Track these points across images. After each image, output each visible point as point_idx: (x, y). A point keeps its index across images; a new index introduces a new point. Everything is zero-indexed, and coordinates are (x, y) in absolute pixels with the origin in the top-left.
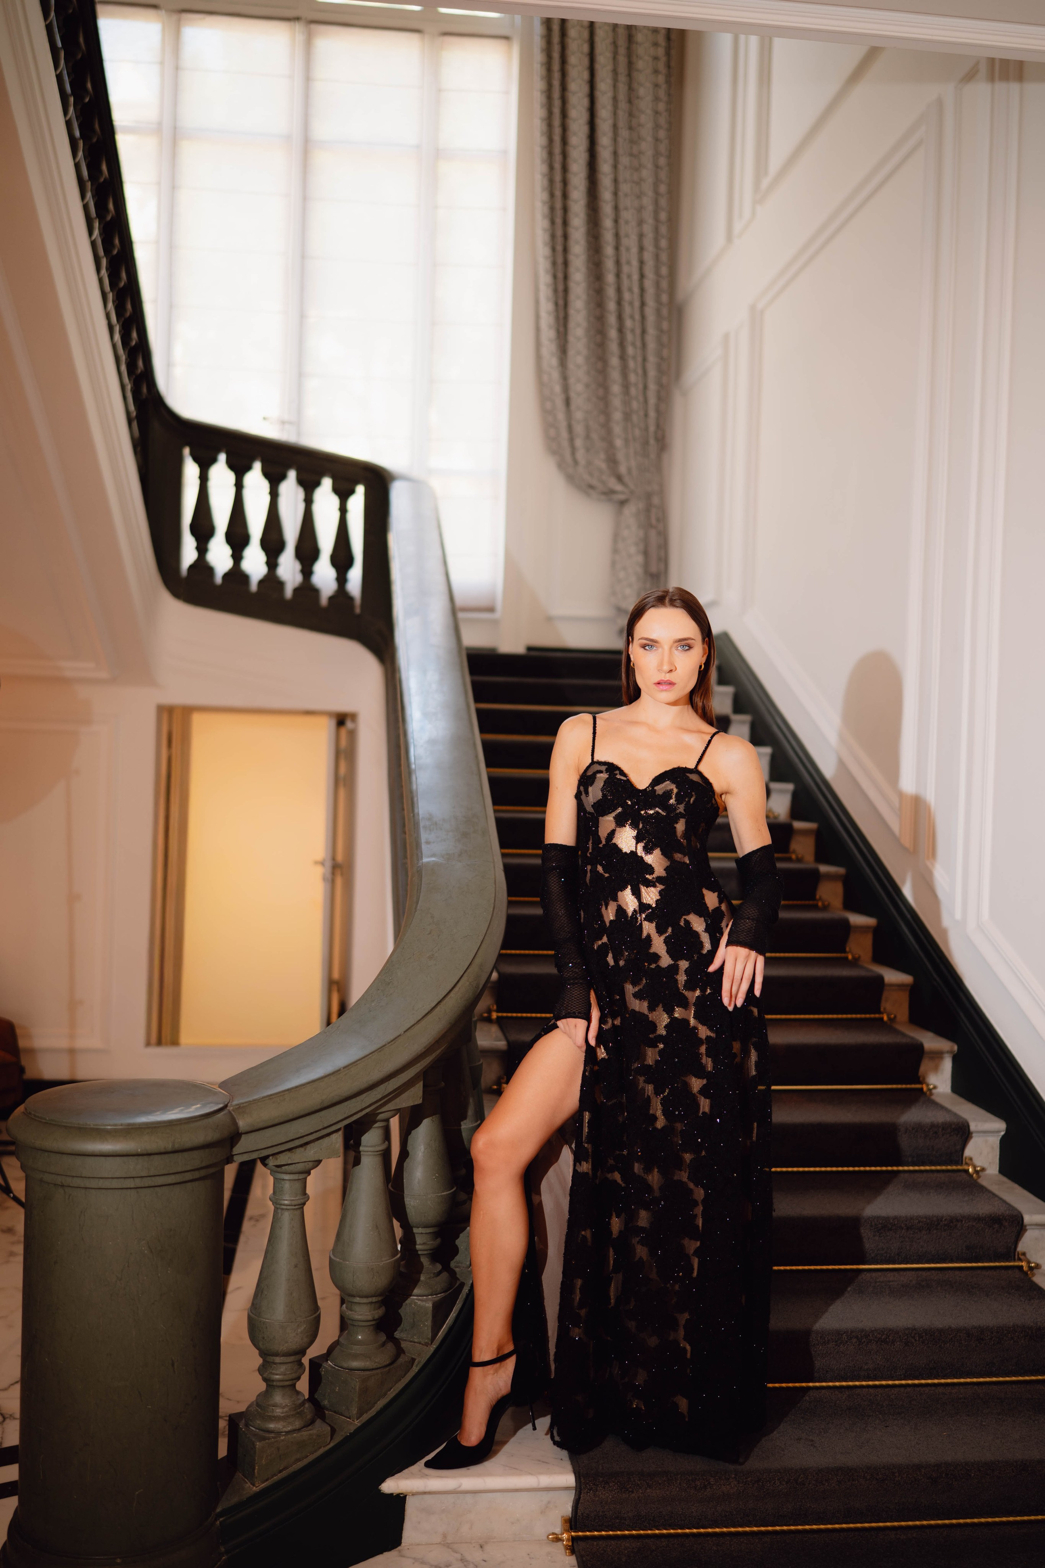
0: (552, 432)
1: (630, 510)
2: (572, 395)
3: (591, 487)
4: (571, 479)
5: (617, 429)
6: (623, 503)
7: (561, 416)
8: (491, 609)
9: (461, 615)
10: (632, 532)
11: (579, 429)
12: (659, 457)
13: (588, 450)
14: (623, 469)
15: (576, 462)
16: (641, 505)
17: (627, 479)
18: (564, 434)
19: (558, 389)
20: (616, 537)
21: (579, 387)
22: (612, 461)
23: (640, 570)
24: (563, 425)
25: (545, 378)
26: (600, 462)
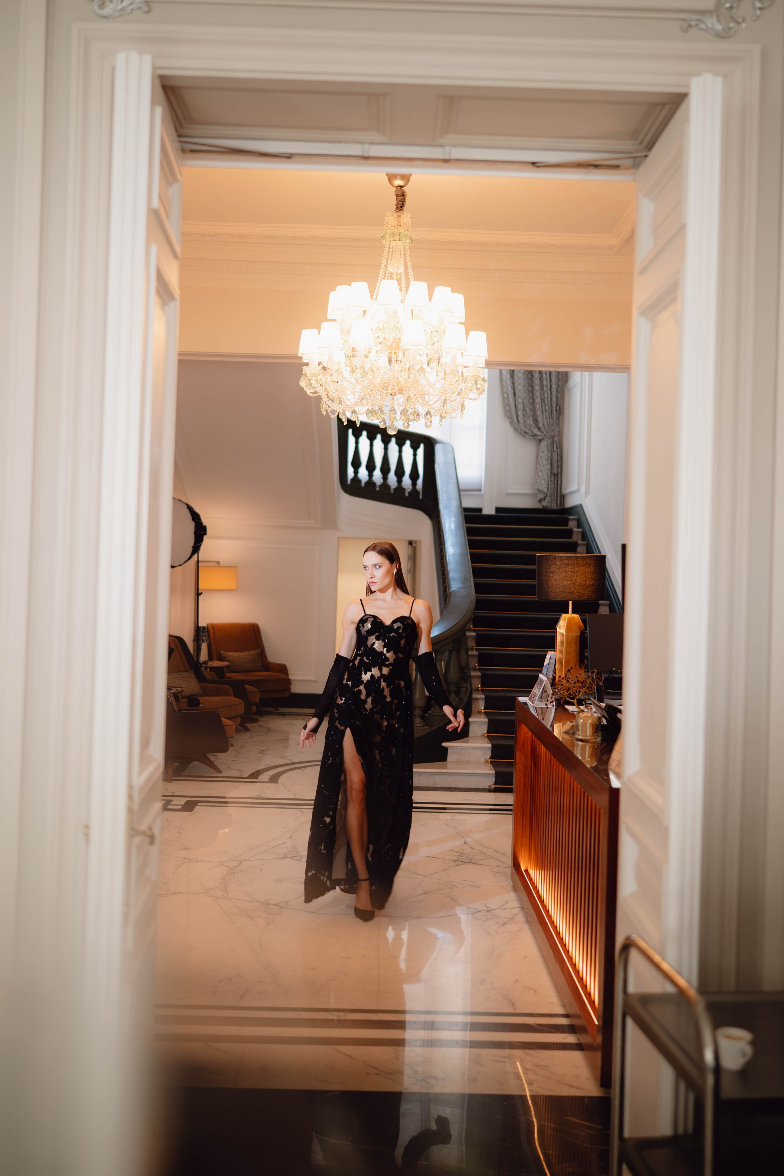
0: (507, 408)
1: (544, 444)
2: (517, 391)
3: (526, 433)
4: (516, 429)
5: (538, 406)
6: (541, 440)
7: (512, 401)
8: (480, 490)
9: (462, 493)
10: (545, 454)
11: (520, 407)
12: (558, 419)
13: (524, 416)
14: (541, 425)
15: (518, 422)
16: (549, 442)
17: (542, 429)
18: (513, 409)
19: (510, 388)
20: (537, 456)
21: (520, 387)
22: (536, 421)
23: (549, 473)
24: (513, 405)
25: (504, 383)
26: (530, 421)
